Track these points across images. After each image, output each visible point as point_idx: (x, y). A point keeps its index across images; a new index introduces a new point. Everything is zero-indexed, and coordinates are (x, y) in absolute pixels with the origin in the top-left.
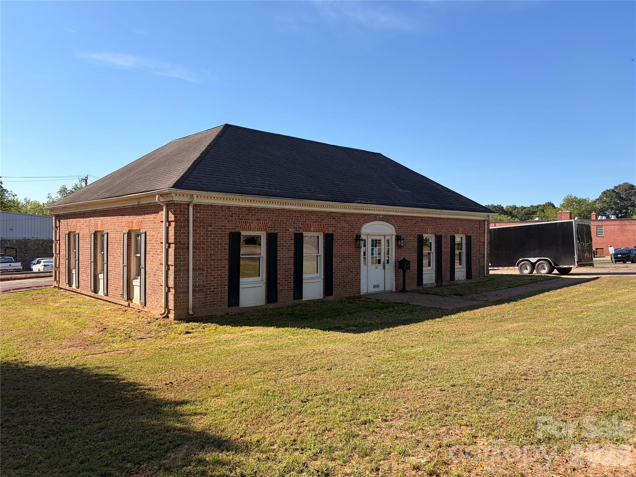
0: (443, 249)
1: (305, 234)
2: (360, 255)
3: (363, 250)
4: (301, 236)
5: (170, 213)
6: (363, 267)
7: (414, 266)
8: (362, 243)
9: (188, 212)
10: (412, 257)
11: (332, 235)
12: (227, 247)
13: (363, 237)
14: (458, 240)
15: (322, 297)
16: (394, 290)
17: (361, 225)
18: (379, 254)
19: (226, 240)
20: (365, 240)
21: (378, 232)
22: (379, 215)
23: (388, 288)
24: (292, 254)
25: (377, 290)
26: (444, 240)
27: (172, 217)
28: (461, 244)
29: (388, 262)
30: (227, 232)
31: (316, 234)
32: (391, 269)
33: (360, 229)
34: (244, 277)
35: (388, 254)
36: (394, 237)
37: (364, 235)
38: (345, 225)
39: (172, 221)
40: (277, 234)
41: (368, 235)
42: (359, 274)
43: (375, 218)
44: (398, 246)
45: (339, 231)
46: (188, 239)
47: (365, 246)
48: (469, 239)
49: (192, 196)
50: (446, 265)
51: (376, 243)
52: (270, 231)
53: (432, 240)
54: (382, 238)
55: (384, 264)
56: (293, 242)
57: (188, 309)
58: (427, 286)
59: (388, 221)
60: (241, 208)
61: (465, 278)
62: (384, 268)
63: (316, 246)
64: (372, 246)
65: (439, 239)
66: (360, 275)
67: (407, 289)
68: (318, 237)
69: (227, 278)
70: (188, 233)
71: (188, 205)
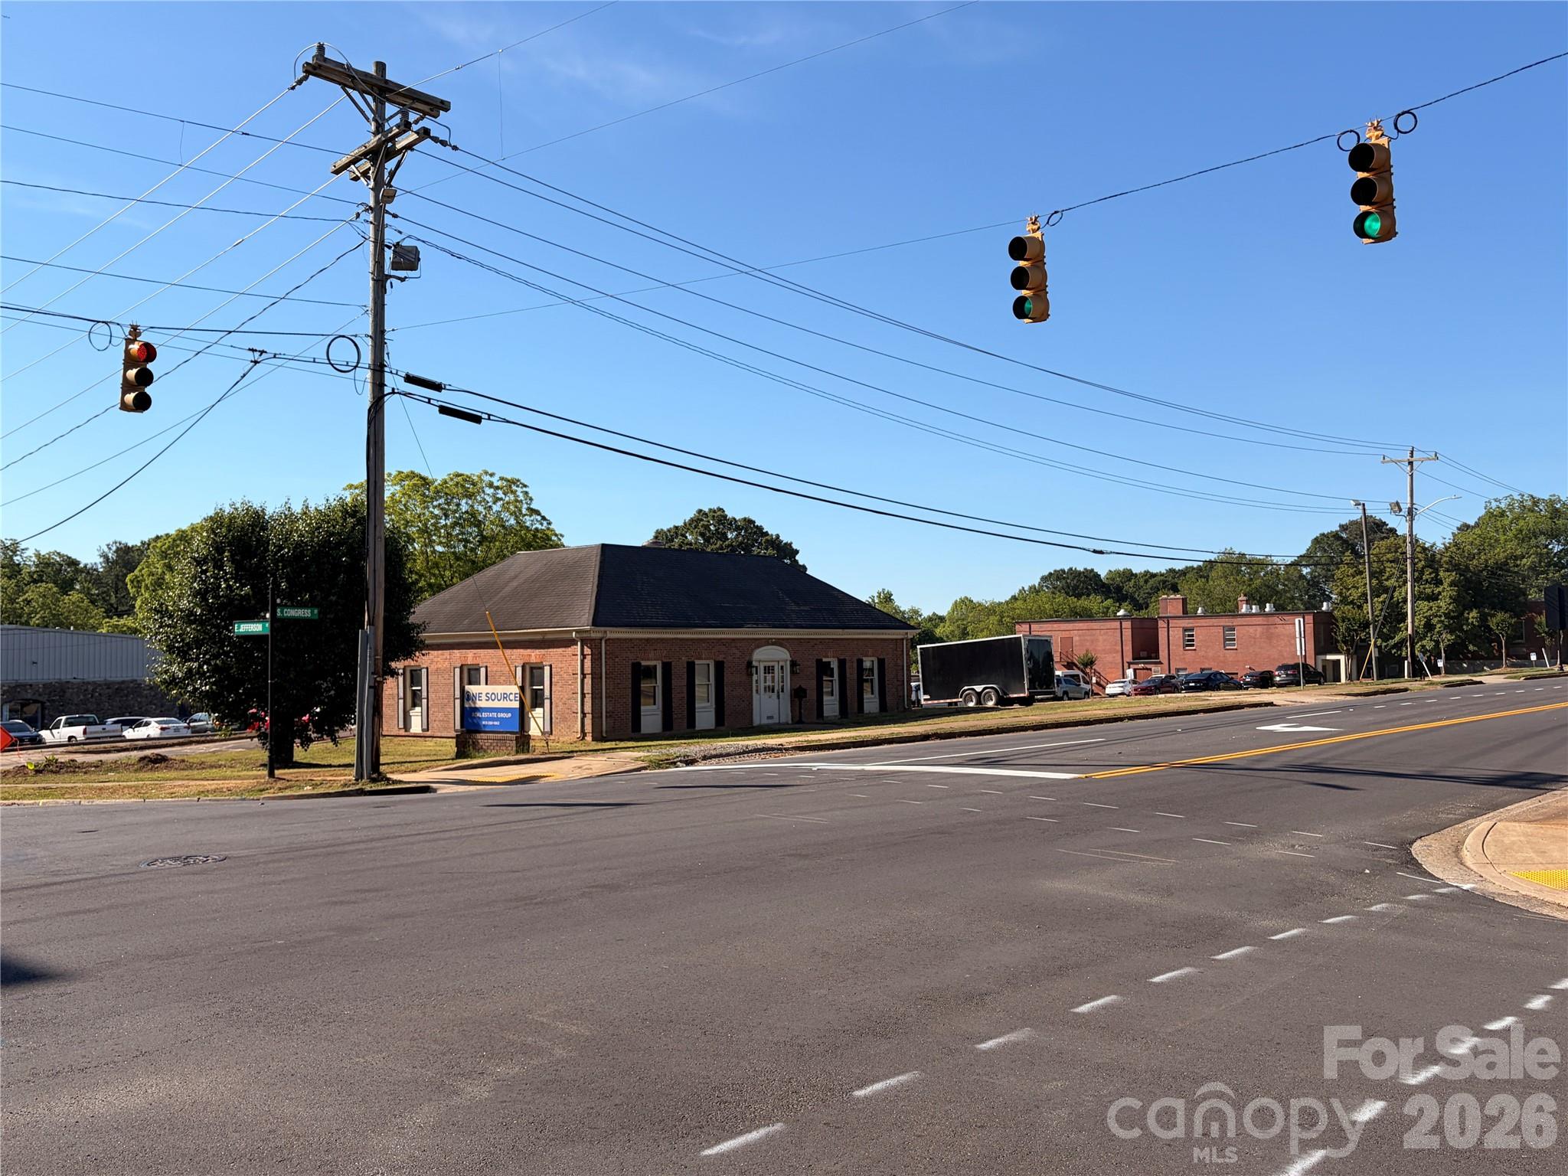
0: (848, 675)
1: (697, 662)
2: (752, 684)
3: (755, 677)
4: (693, 663)
5: (585, 647)
6: (755, 696)
7: (812, 695)
8: (754, 670)
9: (601, 646)
10: (811, 685)
11: (723, 662)
12: (630, 676)
13: (755, 664)
14: (867, 664)
15: (713, 727)
16: (790, 722)
17: (753, 650)
18: (773, 681)
19: (629, 670)
20: (757, 667)
21: (771, 657)
22: (772, 639)
23: (783, 720)
24: (685, 682)
25: (770, 721)
26: (848, 665)
27: (587, 651)
28: (871, 670)
29: (783, 691)
30: (630, 662)
31: (707, 662)
32: (786, 697)
33: (751, 654)
34: (644, 705)
35: (783, 682)
36: (788, 663)
37: (756, 661)
38: (736, 651)
39: (588, 655)
40: (671, 663)
41: (759, 661)
42: (751, 703)
43: (768, 642)
44: (793, 672)
45: (730, 658)
46: (601, 670)
47: (757, 674)
48: (881, 662)
49: (605, 632)
50: (851, 693)
51: (769, 670)
52: (665, 661)
53: (835, 665)
54: (776, 664)
55: (778, 692)
56: (685, 670)
57: (602, 732)
58: (829, 718)
59: (781, 645)
60: (641, 640)
61: (877, 710)
62: (779, 698)
63: (706, 675)
64: (765, 673)
65: (842, 664)
66: (752, 705)
67: (804, 719)
68: (708, 665)
69: (630, 705)
70: (601, 665)
71: (601, 640)
